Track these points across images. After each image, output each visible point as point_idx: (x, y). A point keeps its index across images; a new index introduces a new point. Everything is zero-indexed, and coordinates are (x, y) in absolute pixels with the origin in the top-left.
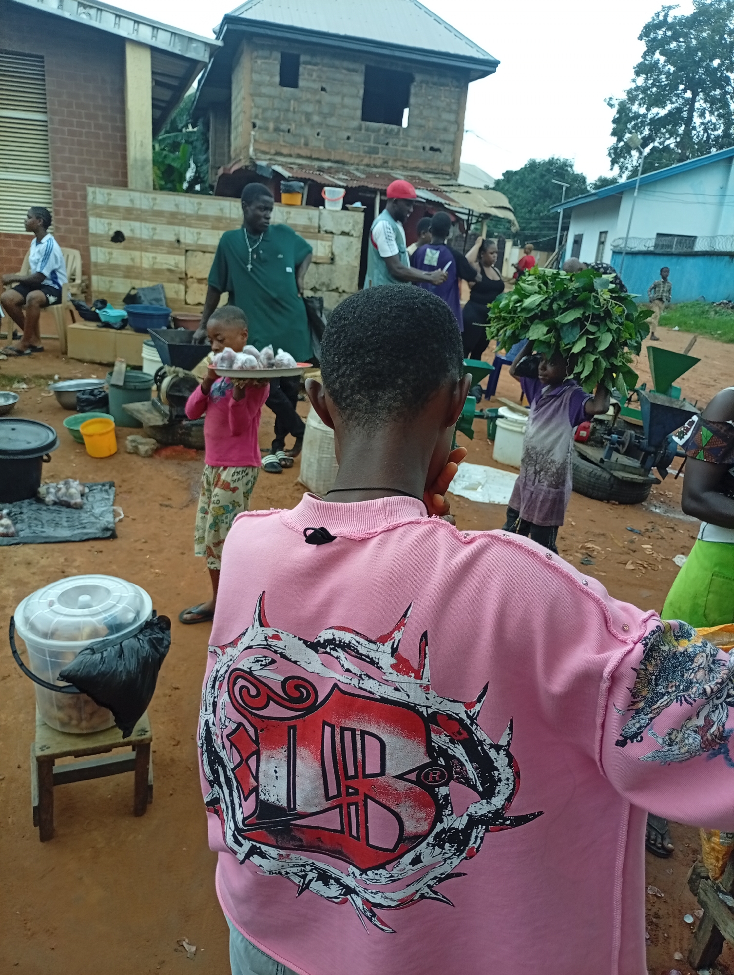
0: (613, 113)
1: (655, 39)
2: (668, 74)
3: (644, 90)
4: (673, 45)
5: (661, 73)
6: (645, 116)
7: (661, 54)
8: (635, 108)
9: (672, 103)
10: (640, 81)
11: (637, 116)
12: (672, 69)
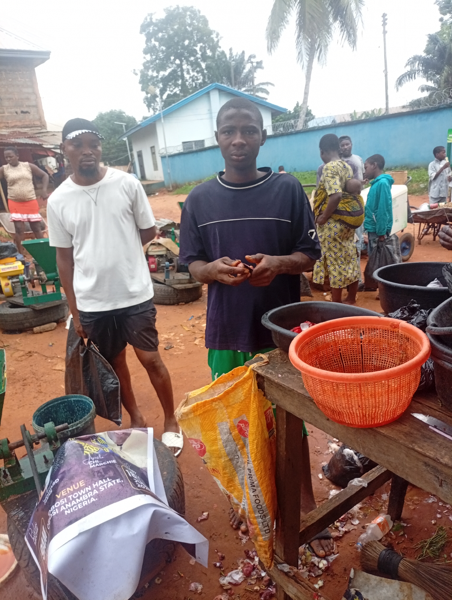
0: (138, 78)
1: (149, 33)
2: (163, 52)
3: (152, 62)
4: (160, 35)
5: (158, 51)
6: (157, 77)
7: (155, 40)
8: (150, 73)
9: (170, 68)
10: (148, 57)
11: (152, 77)
12: (164, 48)
